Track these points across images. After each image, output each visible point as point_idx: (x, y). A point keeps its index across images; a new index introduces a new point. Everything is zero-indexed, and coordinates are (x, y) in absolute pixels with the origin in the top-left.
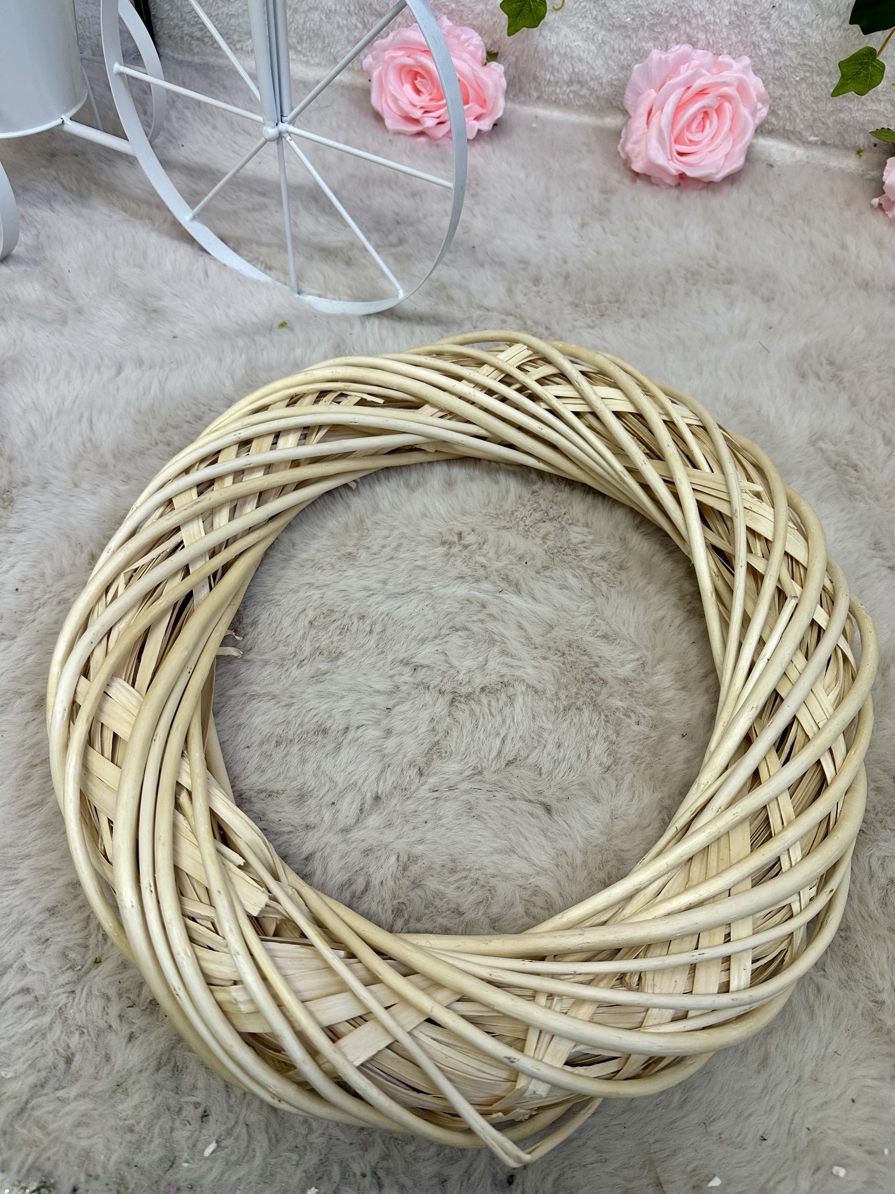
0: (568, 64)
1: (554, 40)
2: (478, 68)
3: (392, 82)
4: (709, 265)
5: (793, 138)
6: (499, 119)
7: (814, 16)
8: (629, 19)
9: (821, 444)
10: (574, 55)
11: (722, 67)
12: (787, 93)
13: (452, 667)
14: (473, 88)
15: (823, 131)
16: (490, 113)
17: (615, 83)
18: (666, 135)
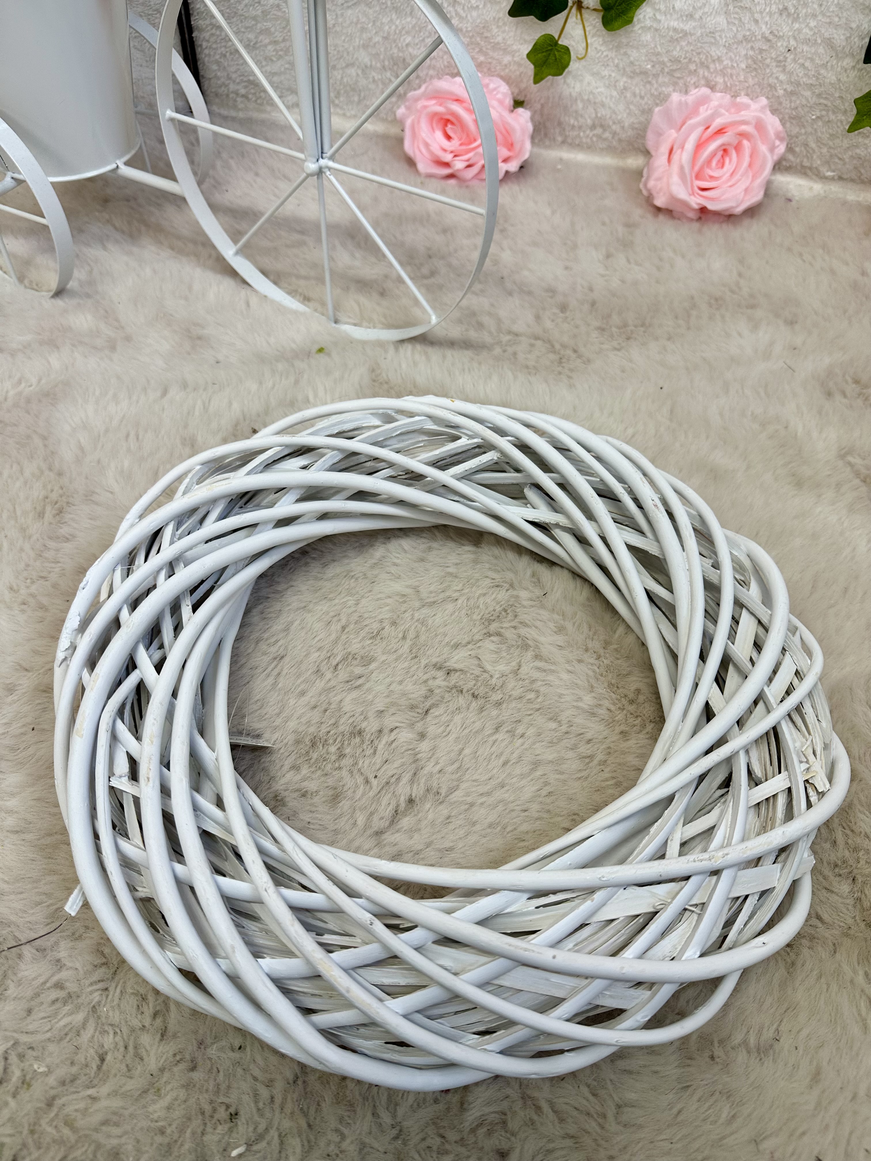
0: (591, 110)
1: (578, 87)
2: (506, 114)
3: (424, 130)
4: (732, 292)
5: (810, 173)
6: (526, 161)
7: (828, 58)
8: (649, 66)
9: (850, 458)
10: (597, 101)
11: (740, 108)
12: (803, 131)
13: (485, 671)
14: (501, 133)
15: (840, 166)
16: (517, 156)
17: (636, 126)
18: (687, 170)
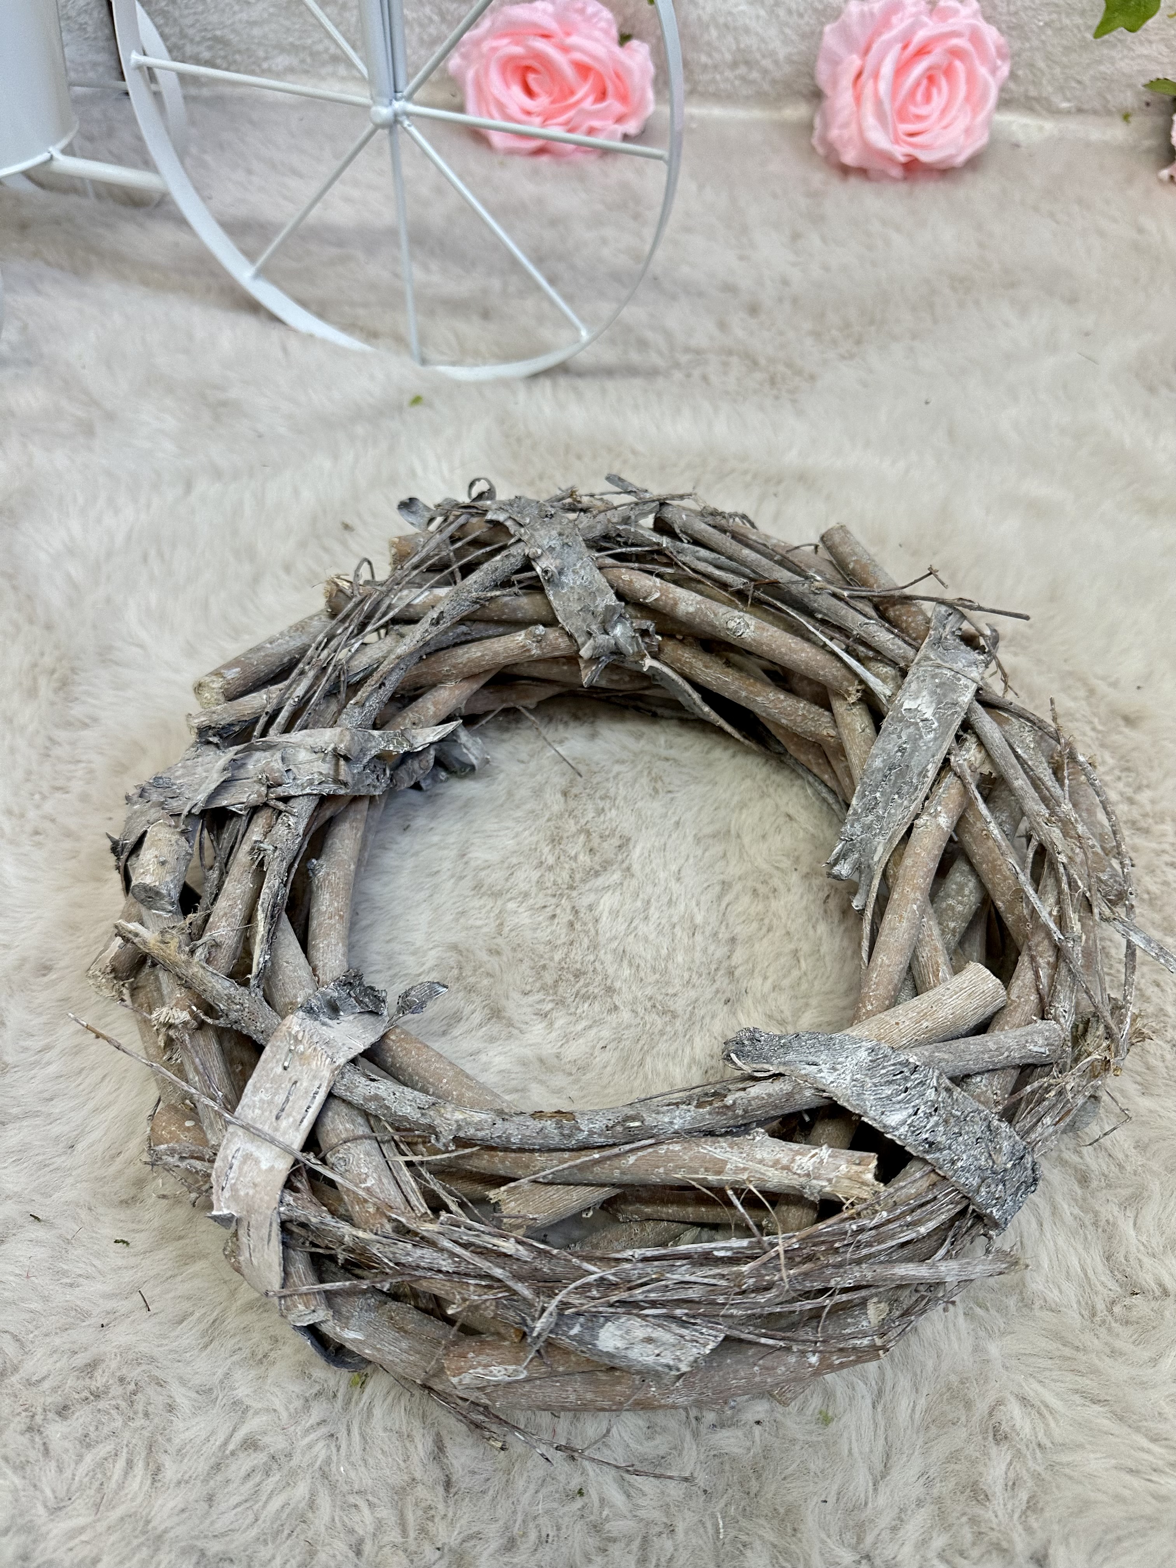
0: (730, 39)
2: (616, 49)
3: (495, 83)
4: (979, 269)
5: (1037, 107)
6: (649, 120)
10: (738, 25)
11: (945, 14)
14: (611, 79)
15: (1078, 93)
16: (634, 113)
17: (795, 58)
18: (886, 107)
